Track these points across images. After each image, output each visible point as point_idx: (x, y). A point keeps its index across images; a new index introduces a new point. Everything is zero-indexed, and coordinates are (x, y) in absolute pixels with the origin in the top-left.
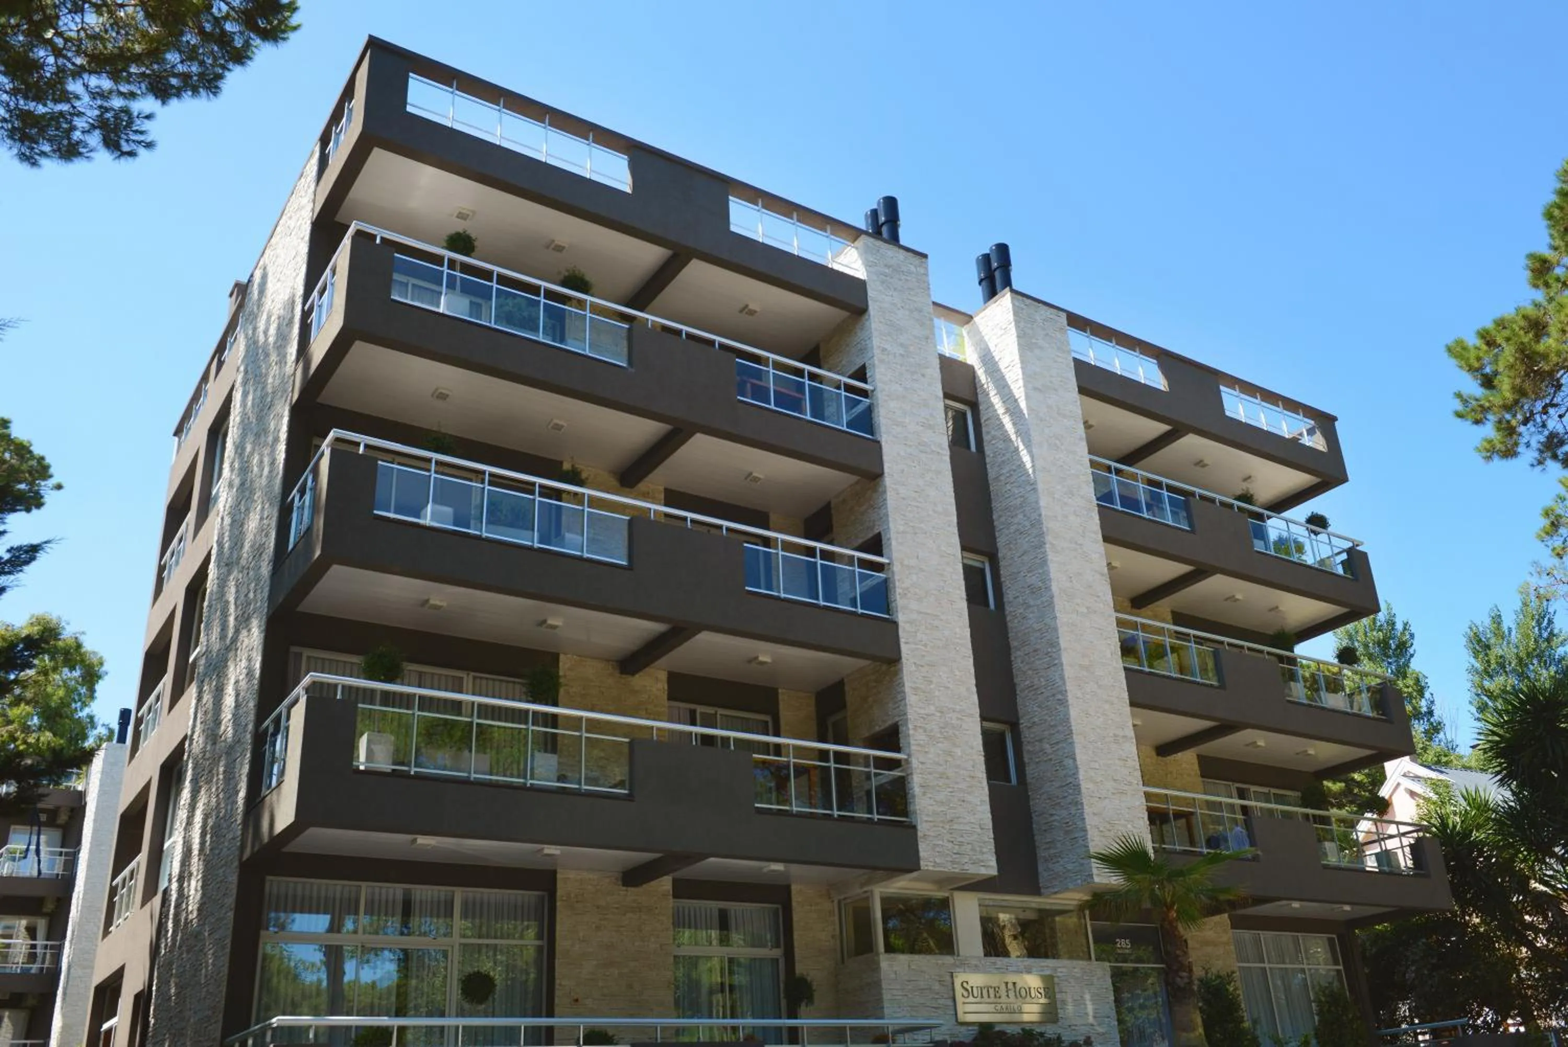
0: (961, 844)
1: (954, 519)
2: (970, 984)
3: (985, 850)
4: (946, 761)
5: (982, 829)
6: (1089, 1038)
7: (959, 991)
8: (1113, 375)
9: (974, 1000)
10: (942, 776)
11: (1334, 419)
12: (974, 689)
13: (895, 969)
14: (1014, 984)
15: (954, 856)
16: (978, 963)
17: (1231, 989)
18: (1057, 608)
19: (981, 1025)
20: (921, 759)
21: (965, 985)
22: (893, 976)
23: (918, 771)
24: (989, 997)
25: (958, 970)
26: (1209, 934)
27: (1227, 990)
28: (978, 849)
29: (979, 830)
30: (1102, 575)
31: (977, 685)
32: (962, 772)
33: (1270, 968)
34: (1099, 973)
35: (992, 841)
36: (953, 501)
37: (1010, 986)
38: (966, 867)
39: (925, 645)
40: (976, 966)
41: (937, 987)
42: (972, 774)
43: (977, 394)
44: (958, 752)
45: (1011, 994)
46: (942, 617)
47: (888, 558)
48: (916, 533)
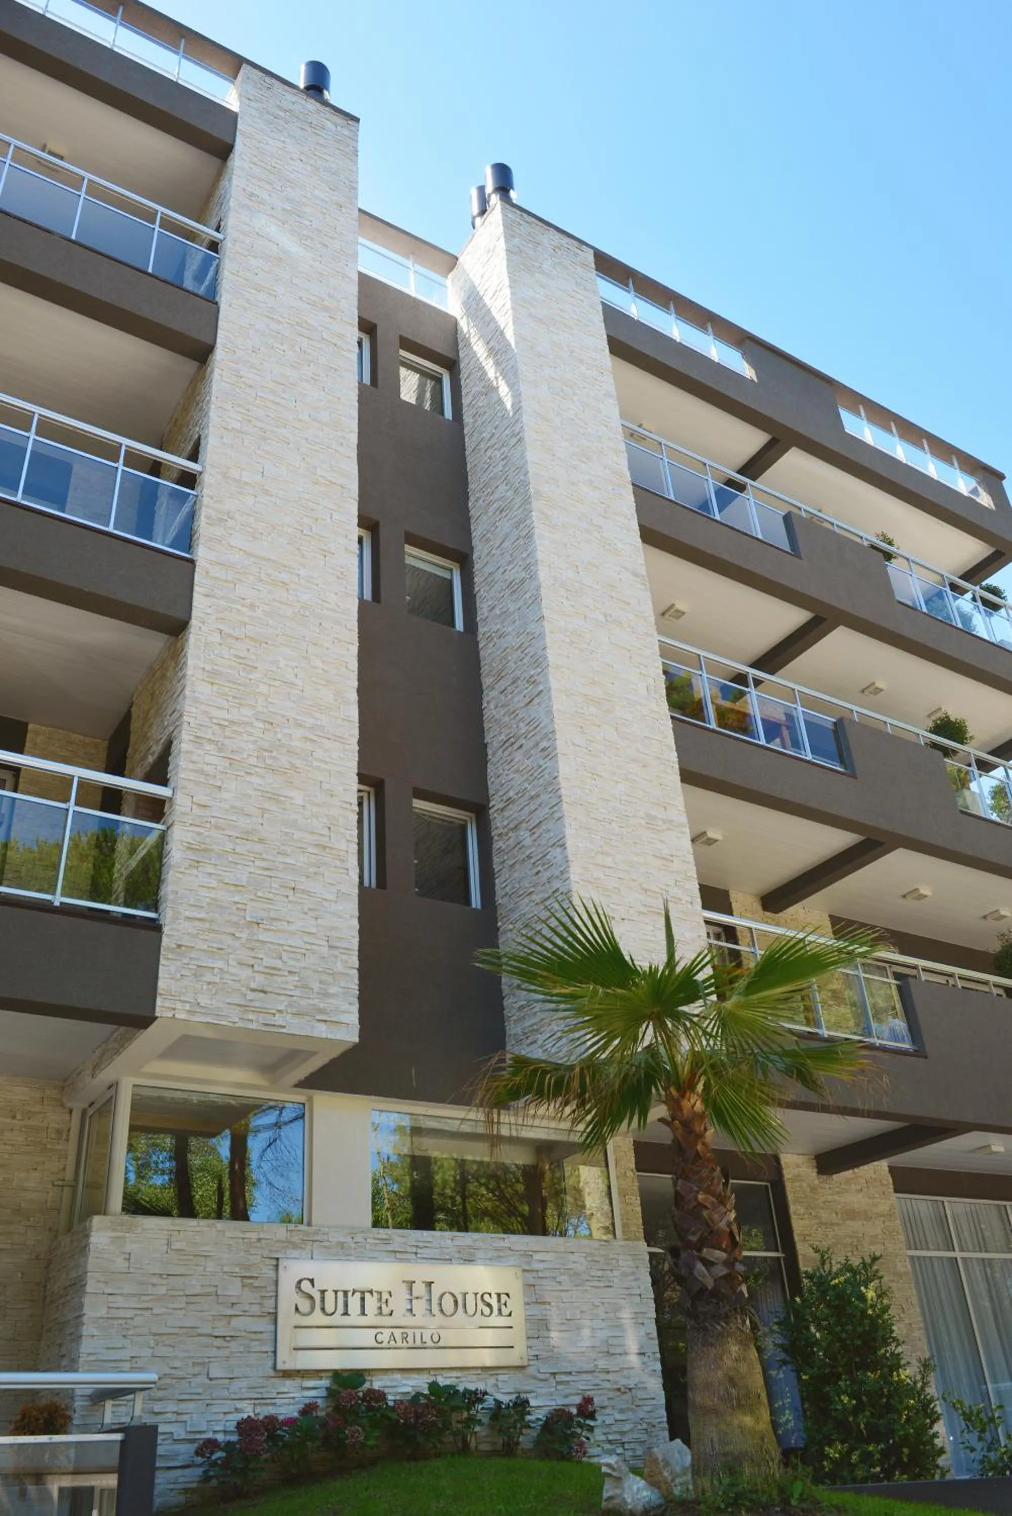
0: (272, 972)
1: (354, 439)
2: (319, 1285)
3: (333, 990)
4: (264, 811)
5: (331, 947)
6: (588, 1401)
7: (288, 1296)
8: (671, 341)
9: (326, 1321)
10: (247, 835)
11: (1002, 477)
12: (354, 697)
13: (129, 1247)
14: (429, 1284)
15: (251, 995)
16: (348, 1240)
17: (870, 1294)
18: (544, 603)
19: (336, 1375)
20: (201, 798)
21: (306, 1286)
22: (120, 1264)
23: (188, 819)
24: (363, 1313)
25: (295, 1253)
26: (856, 1200)
27: (862, 1298)
28: (316, 986)
29: (325, 950)
30: (636, 575)
31: (359, 691)
32: (297, 835)
33: (964, 1260)
34: (626, 1263)
35: (355, 973)
36: (355, 414)
37: (419, 1289)
38: (279, 1020)
39: (252, 607)
40: (342, 1245)
41: (234, 1289)
42: (324, 841)
43: (458, 351)
44: (298, 798)
45: (420, 1306)
46: (303, 572)
47: (202, 465)
48: (265, 439)
